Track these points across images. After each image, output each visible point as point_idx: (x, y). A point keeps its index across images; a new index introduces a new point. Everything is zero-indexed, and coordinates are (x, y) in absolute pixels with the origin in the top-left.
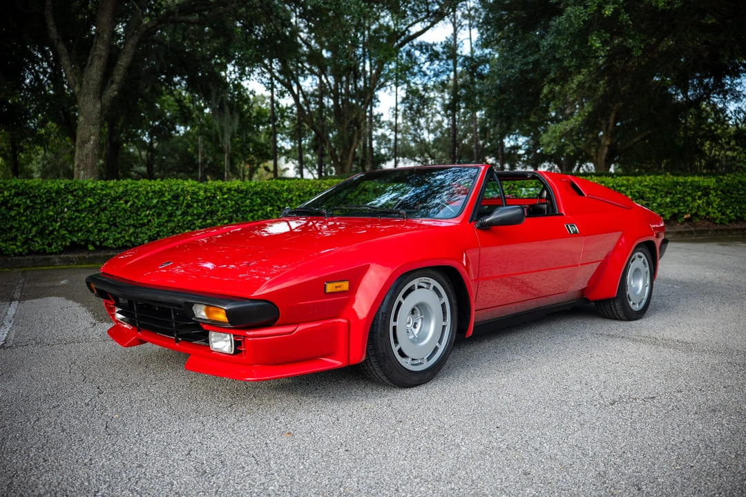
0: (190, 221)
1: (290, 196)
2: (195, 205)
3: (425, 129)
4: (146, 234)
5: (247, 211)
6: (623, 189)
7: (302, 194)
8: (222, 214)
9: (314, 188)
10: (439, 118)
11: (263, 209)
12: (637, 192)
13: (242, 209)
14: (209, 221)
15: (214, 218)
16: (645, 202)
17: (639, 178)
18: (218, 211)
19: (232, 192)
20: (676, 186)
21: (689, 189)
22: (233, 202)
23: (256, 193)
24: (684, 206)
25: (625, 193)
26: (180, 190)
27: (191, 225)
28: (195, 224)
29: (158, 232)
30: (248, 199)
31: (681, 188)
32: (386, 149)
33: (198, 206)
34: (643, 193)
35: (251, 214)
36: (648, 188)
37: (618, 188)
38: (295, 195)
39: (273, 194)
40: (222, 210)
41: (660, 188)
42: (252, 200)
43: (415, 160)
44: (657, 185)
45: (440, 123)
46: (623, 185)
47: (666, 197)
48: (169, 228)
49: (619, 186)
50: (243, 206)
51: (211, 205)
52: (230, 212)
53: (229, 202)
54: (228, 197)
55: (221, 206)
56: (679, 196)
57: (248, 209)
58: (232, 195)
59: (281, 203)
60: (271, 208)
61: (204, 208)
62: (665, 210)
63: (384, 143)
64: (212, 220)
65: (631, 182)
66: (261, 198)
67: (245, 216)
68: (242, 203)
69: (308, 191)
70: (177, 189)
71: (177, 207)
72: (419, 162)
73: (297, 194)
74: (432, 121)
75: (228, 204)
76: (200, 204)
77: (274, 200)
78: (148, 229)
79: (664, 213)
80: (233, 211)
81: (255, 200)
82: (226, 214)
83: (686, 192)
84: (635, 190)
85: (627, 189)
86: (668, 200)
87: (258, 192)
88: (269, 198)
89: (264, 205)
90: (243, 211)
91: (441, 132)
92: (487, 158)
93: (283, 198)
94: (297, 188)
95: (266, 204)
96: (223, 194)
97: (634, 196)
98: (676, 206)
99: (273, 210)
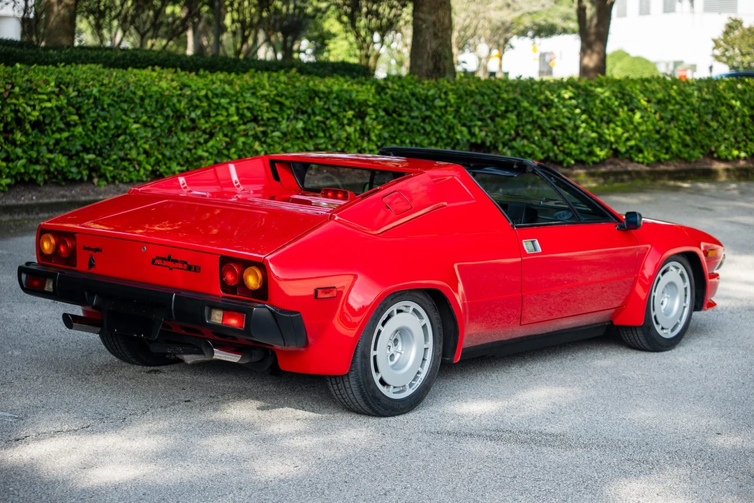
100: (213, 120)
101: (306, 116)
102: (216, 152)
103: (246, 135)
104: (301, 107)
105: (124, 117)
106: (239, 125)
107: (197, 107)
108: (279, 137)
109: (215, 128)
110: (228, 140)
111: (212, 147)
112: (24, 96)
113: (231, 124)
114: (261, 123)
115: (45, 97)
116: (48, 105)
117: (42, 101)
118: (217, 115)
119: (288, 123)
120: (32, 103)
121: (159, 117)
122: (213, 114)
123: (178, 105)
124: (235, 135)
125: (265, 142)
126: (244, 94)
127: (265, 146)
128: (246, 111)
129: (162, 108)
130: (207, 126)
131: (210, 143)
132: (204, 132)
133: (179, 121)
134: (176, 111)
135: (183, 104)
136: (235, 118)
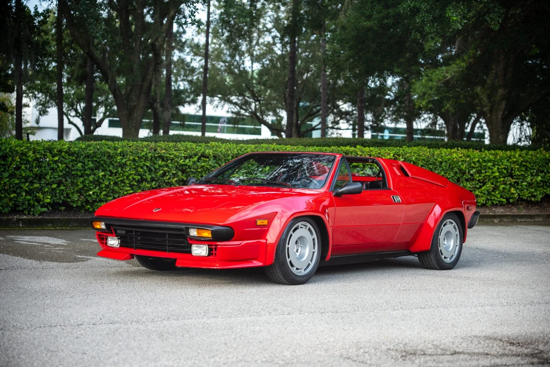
0: (16, 184)
1: (124, 161)
2: (23, 167)
3: (246, 55)
5: (77, 175)
6: (490, 164)
7: (137, 159)
8: (50, 178)
9: (150, 153)
10: (268, 38)
11: (95, 174)
12: (505, 168)
13: (73, 173)
14: (36, 185)
15: (42, 182)
16: (514, 180)
17: (508, 153)
18: (47, 174)
19: (63, 154)
22: (64, 165)
23: (88, 156)
25: (492, 169)
26: (8, 150)
27: (17, 189)
28: (21, 188)
30: (80, 162)
33: (26, 168)
34: (512, 170)
35: (81, 179)
36: (517, 165)
37: (484, 164)
38: (129, 160)
39: (106, 157)
40: (51, 173)
41: (529, 166)
42: (84, 163)
43: (231, 102)
44: (526, 162)
45: (270, 47)
46: (490, 161)
47: (537, 175)
49: (485, 161)
50: (74, 170)
51: (40, 167)
52: (59, 176)
53: (60, 165)
54: (59, 159)
55: (50, 169)
57: (79, 173)
58: (63, 157)
59: (113, 168)
60: (103, 173)
61: (32, 171)
62: (536, 190)
63: (182, 72)
64: (40, 184)
65: (498, 157)
66: (93, 162)
67: (75, 181)
68: (73, 166)
69: (143, 156)
70: (6, 149)
71: (5, 169)
72: (236, 104)
73: (131, 158)
74: (257, 44)
75: (58, 167)
76: (28, 166)
77: (106, 164)
79: (535, 194)
80: (64, 174)
81: (86, 164)
82: (55, 178)
84: (503, 167)
85: (494, 165)
86: (539, 178)
87: (91, 154)
88: (102, 162)
89: (96, 169)
90: (73, 175)
91: (271, 61)
92: (340, 103)
93: (116, 162)
94: (131, 152)
95: (97, 168)
96: (53, 157)
97: (501, 173)
98: (548, 187)
99: (104, 176)
100: (483, 175)
101: (543, 174)
102: (487, 193)
103: (505, 184)
104: (540, 168)
106: (500, 178)
107: (473, 167)
108: (526, 186)
109: (486, 179)
110: (493, 186)
111: (485, 189)
113: (495, 177)
114: (515, 177)
118: (486, 172)
119: (532, 177)
121: (451, 173)
122: (483, 171)
123: (462, 166)
124: (498, 184)
125: (518, 188)
126: (503, 161)
127: (518, 191)
128: (503, 170)
129: (453, 168)
130: (480, 178)
131: (483, 188)
132: (479, 181)
133: (463, 175)
134: (461, 170)
135: (464, 165)
136: (497, 174)
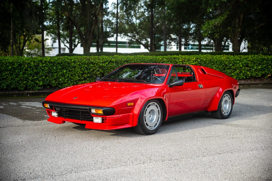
0: (26, 77)
1: (75, 65)
2: (29, 69)
3: (134, 17)
4: (5, 83)
5: (54, 72)
6: (238, 62)
7: (81, 64)
8: (42, 74)
9: (87, 61)
10: (142, 10)
11: (62, 71)
12: (245, 63)
13: (52, 71)
14: (36, 77)
15: (38, 76)
16: (249, 68)
17: (246, 56)
18: (40, 72)
19: (47, 63)
20: (263, 61)
21: (270, 62)
22: (48, 68)
23: (58, 63)
24: (268, 70)
25: (239, 64)
26: (22, 62)
27: (27, 79)
28: (29, 79)
29: (11, 82)
30: (55, 66)
31: (266, 62)
32: (110, 29)
33: (30, 70)
34: (248, 64)
35: (56, 74)
36: (250, 61)
37: (236, 62)
38: (77, 65)
39: (67, 64)
40: (42, 72)
41: (255, 62)
42: (57, 67)
43: (128, 36)
44: (254, 60)
45: (143, 13)
46: (238, 60)
47: (259, 66)
48: (16, 80)
49: (236, 60)
50: (52, 70)
51: (37, 69)
52: (46, 73)
53: (46, 68)
54: (45, 65)
55: (41, 70)
56: (265, 65)
57: (55, 71)
58: (47, 64)
59: (70, 68)
60: (66, 71)
61: (33, 71)
62: (258, 72)
64: (37, 76)
65: (242, 58)
66: (61, 66)
67: (53, 75)
68: (52, 68)
69: (84, 63)
70: (21, 61)
71: (21, 70)
72: (130, 36)
73: (78, 64)
74: (138, 12)
75: (45, 69)
76: (31, 69)
77: (67, 67)
78: (6, 81)
79: (258, 74)
80: (48, 72)
81: (58, 67)
82: (44, 74)
83: (268, 63)
84: (244, 62)
85: (240, 62)
86: (260, 67)
87: (60, 63)
88: (65, 66)
89: (62, 69)
90: (52, 72)
91: (144, 19)
92: (172, 35)
93: (71, 66)
94: (78, 61)
95: (63, 69)
96: (43, 64)
97: (243, 65)
98: (264, 71)
99: (66, 72)
100: (235, 66)
101: (262, 65)
102: (237, 74)
103: (245, 70)
104: (260, 63)
105: (212, 66)
106: (243, 67)
107: (231, 63)
108: (254, 70)
109: (236, 68)
110: (240, 71)
111: (236, 73)
112: (187, 61)
113: (240, 67)
114: (249, 67)
115: (192, 61)
116: (193, 63)
117: (192, 62)
118: (236, 65)
119: (257, 67)
120: (189, 63)
121: (221, 66)
122: (235, 65)
123: (226, 63)
124: (242, 70)
125: (250, 72)
126: (244, 60)
127: (250, 73)
128: (244, 64)
129: (222, 64)
130: (234, 68)
131: (235, 72)
132: (233, 69)
133: (226, 67)
134: (225, 64)
135: (227, 62)
136: (241, 66)
